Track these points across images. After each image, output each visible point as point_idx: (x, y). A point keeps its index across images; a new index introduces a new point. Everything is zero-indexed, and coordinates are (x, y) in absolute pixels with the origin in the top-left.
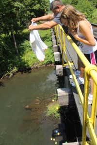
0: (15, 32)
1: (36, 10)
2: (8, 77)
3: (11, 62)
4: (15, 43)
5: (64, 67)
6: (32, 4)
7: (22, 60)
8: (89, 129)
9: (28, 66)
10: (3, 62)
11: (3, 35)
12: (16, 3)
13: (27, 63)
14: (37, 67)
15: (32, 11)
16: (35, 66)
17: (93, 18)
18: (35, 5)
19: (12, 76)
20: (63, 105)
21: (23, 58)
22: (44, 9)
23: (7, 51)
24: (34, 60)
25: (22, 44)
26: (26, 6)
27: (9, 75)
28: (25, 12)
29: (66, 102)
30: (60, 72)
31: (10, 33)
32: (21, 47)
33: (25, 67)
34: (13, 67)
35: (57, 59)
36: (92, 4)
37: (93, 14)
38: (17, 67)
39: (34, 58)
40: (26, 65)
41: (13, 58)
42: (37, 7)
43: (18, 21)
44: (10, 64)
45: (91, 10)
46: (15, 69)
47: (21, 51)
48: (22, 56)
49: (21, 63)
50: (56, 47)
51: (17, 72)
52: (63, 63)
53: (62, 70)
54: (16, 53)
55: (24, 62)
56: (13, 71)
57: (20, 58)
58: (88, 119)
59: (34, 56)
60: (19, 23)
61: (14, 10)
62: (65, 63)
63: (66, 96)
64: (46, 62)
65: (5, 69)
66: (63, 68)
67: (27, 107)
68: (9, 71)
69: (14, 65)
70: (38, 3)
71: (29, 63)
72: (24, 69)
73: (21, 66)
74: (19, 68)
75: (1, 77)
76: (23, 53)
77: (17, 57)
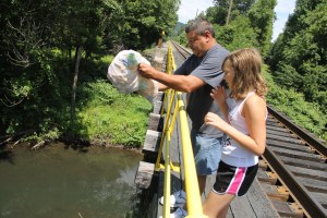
0: (83, 55)
1: (144, 25)
2: (33, 144)
3: (50, 115)
4: (76, 77)
5: (158, 170)
6: (142, 12)
7: (76, 119)
9: (87, 136)
10: (33, 110)
11: (57, 52)
13: (85, 128)
14: (104, 145)
15: (135, 25)
16: (101, 141)
18: (146, 16)
19: (41, 147)
21: (80, 114)
22: (161, 30)
23: (53, 88)
24: (103, 128)
25: (90, 84)
26: (127, 13)
27: (35, 142)
28: (121, 21)
30: (144, 180)
31: (73, 53)
32: (86, 89)
33: (78, 136)
34: (51, 128)
38: (60, 129)
39: (105, 123)
40: (82, 131)
41: (59, 108)
42: (149, 21)
43: (100, 35)
44: (47, 117)
46: (54, 134)
47: (83, 99)
48: (81, 110)
49: (72, 125)
50: (156, 119)
51: (56, 140)
53: (150, 176)
54: (69, 99)
55: (81, 124)
56: (48, 135)
57: (73, 112)
60: (99, 39)
61: (100, 11)
62: (163, 162)
64: (128, 140)
65: (31, 125)
66: (155, 172)
68: (39, 132)
69: (56, 122)
70: (152, 15)
71: (90, 131)
72: (75, 139)
73: (69, 129)
74: (64, 135)
75: (14, 140)
76: (85, 104)
77: (68, 108)
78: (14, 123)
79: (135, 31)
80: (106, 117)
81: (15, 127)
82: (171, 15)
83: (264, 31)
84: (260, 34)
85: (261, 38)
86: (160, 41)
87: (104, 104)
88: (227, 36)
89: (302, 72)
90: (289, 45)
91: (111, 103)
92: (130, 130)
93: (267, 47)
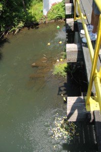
2: (14, 33)
3: (16, 16)
5: (76, 20)
7: (28, 14)
8: (96, 83)
9: (36, 21)
10: (8, 16)
13: (34, 17)
14: (45, 23)
16: (43, 21)
19: (18, 32)
20: (71, 61)
21: (30, 11)
27: (14, 31)
29: (74, 58)
30: (70, 27)
33: (32, 22)
34: (19, 22)
35: (68, 12)
38: (23, 22)
39: (42, 11)
40: (33, 19)
41: (18, 11)
46: (21, 24)
47: (28, 3)
48: (29, 9)
49: (28, 17)
51: (23, 27)
52: (75, 16)
53: (73, 24)
54: (21, 5)
55: (31, 16)
56: (19, 26)
57: (26, 11)
58: (96, 74)
62: (77, 16)
63: (75, 52)
64: (55, 17)
65: (10, 24)
66: (75, 22)
67: (34, 64)
68: (14, 25)
69: (20, 19)
71: (37, 17)
72: (31, 24)
73: (27, 20)
74: (26, 23)
75: (6, 33)
76: (30, 5)
77: (23, 10)
78: (2, 25)
80: (42, 9)
81: (4, 27)
92: (55, 11)
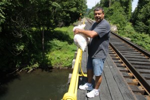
0: (46, 29)
1: (72, 12)
4: (43, 39)
6: (70, 6)
7: (45, 57)
9: (51, 64)
11: (34, 29)
12: (54, 3)
13: (50, 61)
14: (59, 68)
15: (67, 12)
16: (58, 66)
17: (125, 31)
18: (73, 7)
19: (31, 71)
21: (47, 55)
22: (80, 13)
24: (58, 60)
25: (50, 42)
26: (63, 7)
27: (28, 70)
28: (62, 12)
31: (42, 28)
32: (48, 44)
33: (47, 65)
34: (35, 63)
36: (126, 18)
37: (126, 27)
38: (39, 63)
39: (58, 58)
40: (49, 63)
41: (37, 53)
42: (74, 10)
43: (52, 19)
44: (33, 58)
45: (124, 23)
46: (36, 65)
47: (48, 49)
48: (47, 54)
49: (44, 60)
51: (38, 68)
54: (41, 49)
55: (48, 60)
56: (34, 66)
57: (44, 55)
59: (58, 56)
60: (52, 21)
64: (69, 65)
65: (26, 62)
68: (30, 65)
69: (37, 60)
70: (75, 7)
71: (52, 62)
73: (43, 62)
74: (41, 65)
75: (20, 70)
76: (49, 51)
77: (41, 53)
78: (19, 62)
79: (68, 15)
80: (59, 55)
81: (19, 64)
82: (84, 6)
83: (128, 7)
84: (126, 9)
85: (126, 11)
86: (80, 18)
87: (57, 50)
88: (110, 12)
89: (147, 24)
90: (140, 12)
91: (60, 49)
92: (70, 60)
93: (130, 15)
